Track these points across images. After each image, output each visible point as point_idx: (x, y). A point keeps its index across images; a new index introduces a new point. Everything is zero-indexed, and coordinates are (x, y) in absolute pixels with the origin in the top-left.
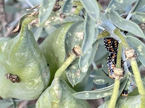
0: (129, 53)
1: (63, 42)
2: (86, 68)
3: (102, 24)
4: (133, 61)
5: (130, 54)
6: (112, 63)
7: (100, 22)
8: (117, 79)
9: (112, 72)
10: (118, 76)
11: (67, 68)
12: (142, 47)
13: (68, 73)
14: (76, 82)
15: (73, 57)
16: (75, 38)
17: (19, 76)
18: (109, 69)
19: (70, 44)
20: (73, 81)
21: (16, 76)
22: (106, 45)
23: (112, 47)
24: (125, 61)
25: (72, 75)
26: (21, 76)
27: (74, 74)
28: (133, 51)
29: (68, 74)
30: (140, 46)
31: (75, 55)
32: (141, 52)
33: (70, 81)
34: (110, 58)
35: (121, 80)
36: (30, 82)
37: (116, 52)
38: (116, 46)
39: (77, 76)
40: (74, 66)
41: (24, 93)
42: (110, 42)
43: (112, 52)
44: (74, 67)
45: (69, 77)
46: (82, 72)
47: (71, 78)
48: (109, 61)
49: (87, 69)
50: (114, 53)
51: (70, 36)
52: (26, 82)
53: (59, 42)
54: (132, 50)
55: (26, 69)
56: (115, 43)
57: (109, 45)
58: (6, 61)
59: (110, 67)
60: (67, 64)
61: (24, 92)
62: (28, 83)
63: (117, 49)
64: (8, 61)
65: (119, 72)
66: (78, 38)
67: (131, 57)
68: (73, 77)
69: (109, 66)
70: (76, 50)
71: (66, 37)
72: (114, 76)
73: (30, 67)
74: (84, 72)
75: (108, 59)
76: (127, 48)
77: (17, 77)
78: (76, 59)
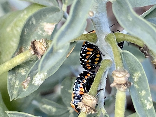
0: (120, 77)
1: (17, 31)
2: (42, 79)
3: (94, 16)
4: (123, 91)
5: (121, 79)
6: (82, 86)
7: (93, 13)
8: (84, 112)
9: (77, 99)
10: (88, 107)
11: (12, 68)
12: (140, 75)
13: (10, 78)
14: (18, 95)
15: (28, 54)
16: (39, 29)
18: (74, 93)
19: (29, 35)
20: (14, 92)
22: (83, 55)
23: (90, 61)
24: (103, 89)
25: (16, 83)
27: (20, 82)
28: (128, 75)
29: (10, 80)
30: (137, 72)
31: (32, 52)
32: (137, 82)
33: (10, 90)
34: (80, 76)
35: (89, 115)
37: (92, 72)
38: (96, 63)
39: (23, 86)
40: (24, 70)
42: (91, 53)
43: (86, 70)
44: (22, 72)
45: (10, 84)
46: (33, 83)
47: (12, 86)
48: (78, 81)
49: (43, 82)
50: (90, 71)
51: (33, 23)
53: (12, 30)
54: (126, 73)
56: (97, 57)
57: (87, 57)
59: (76, 91)
60: (15, 62)
63: (95, 68)
65: (91, 101)
66: (44, 31)
67: (121, 84)
68: (16, 87)
69: (75, 89)
70: (38, 46)
71: (27, 23)
72: (82, 105)
74: (36, 85)
75: (78, 78)
76: (118, 68)
78: (31, 61)
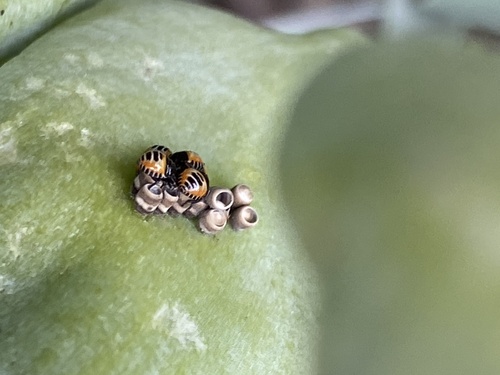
17: (125, 203)
21: (146, 206)
26: (99, 206)
36: (55, 138)
41: (155, 55)
52: (82, 151)
55: (48, 252)
58: (201, 346)
61: (153, 63)
62: (73, 135)
64: (173, 343)
73: (12, 271)
77: (140, 201)
